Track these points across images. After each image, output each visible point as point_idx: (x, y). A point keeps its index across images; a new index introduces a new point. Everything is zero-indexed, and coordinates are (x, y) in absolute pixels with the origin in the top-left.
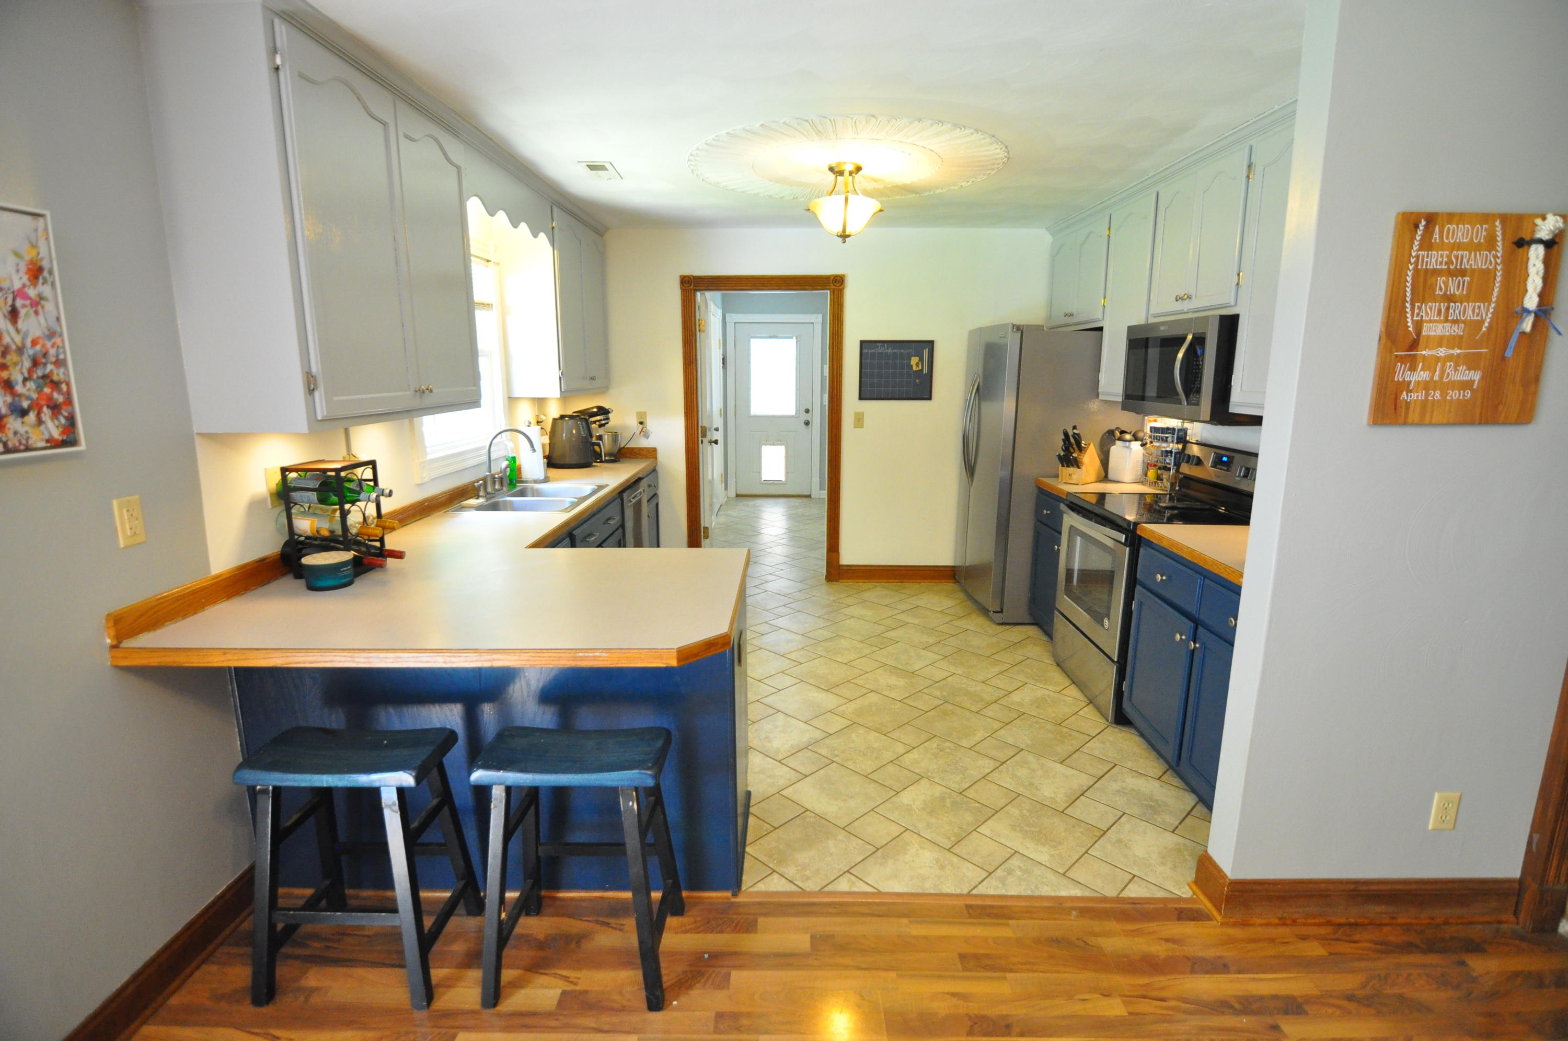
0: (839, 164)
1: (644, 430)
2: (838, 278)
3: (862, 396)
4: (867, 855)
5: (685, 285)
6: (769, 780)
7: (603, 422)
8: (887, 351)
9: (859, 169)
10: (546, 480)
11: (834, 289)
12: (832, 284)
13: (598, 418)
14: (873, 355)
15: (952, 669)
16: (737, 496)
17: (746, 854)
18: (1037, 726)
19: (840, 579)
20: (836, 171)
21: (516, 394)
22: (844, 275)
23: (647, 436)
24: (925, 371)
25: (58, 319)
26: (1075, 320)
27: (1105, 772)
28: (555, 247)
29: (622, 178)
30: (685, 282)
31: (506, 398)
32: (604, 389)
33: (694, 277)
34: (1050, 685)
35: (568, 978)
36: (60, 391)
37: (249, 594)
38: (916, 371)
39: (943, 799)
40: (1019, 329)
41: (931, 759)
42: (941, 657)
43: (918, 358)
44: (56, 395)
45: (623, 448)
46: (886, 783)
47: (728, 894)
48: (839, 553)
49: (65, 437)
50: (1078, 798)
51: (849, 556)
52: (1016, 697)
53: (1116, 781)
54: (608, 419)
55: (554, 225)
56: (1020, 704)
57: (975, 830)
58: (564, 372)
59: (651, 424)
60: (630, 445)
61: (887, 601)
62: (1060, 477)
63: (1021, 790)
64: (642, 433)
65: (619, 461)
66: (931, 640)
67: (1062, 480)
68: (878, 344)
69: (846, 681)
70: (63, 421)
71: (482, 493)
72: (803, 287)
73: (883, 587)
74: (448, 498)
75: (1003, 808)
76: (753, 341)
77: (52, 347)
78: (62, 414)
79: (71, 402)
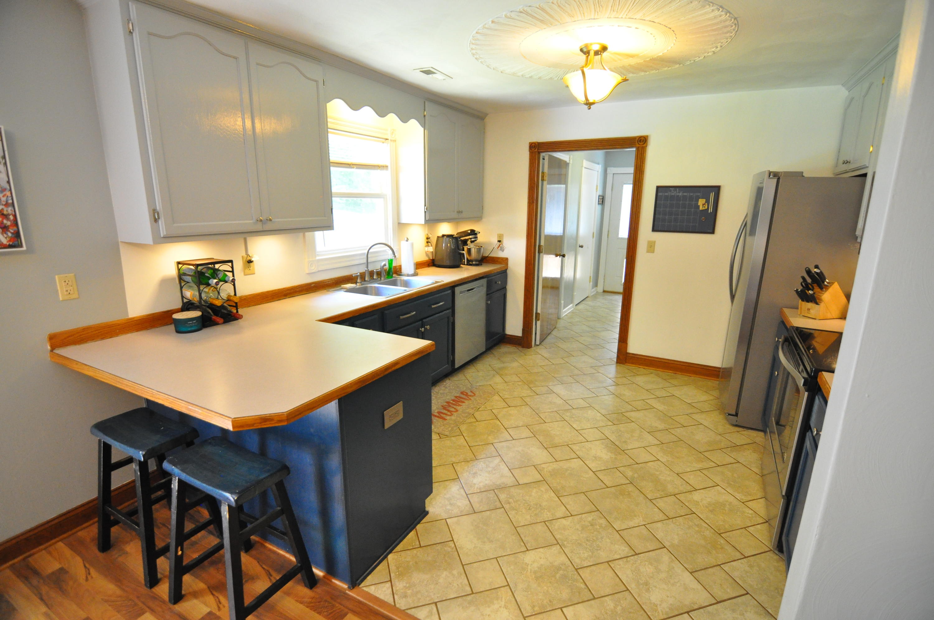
0: (586, 46)
1: (501, 246)
2: (642, 138)
3: (655, 229)
4: (460, 595)
5: (533, 149)
6: (449, 507)
7: (473, 240)
8: (678, 194)
9: (604, 49)
10: (415, 274)
11: (638, 147)
12: (637, 143)
13: (471, 237)
14: (666, 198)
15: (660, 456)
16: (604, 291)
17: (386, 559)
18: (697, 529)
19: (626, 363)
20: (585, 51)
21: (403, 221)
22: (647, 136)
23: (503, 250)
24: (711, 210)
25: (8, 182)
26: (852, 166)
27: (731, 597)
28: (426, 128)
29: (452, 78)
30: (532, 147)
31: (397, 224)
32: (478, 218)
33: (538, 143)
34: (739, 493)
35: (220, 603)
36: (8, 219)
37: (153, 330)
38: (701, 210)
39: (558, 569)
40: (776, 175)
41: (578, 529)
42: (658, 443)
43: (705, 200)
44: (5, 221)
45: (487, 257)
46: (525, 539)
47: (345, 586)
48: (627, 344)
49: (11, 243)
50: (682, 614)
51: (633, 348)
52: (696, 496)
53: (734, 611)
54: (477, 238)
55: (425, 114)
56: (697, 503)
57: (561, 608)
58: (428, 209)
59: (505, 242)
60: (491, 255)
61: (649, 387)
62: (799, 308)
63: (632, 587)
64: (499, 248)
65: (481, 265)
66: (661, 426)
67: (801, 313)
68: (671, 189)
69: (566, 444)
70: (10, 234)
71: (359, 281)
72: (614, 147)
73: (658, 375)
74: (333, 282)
75: (602, 597)
76: (625, 186)
77: (3, 196)
78: (9, 231)
79: (16, 225)
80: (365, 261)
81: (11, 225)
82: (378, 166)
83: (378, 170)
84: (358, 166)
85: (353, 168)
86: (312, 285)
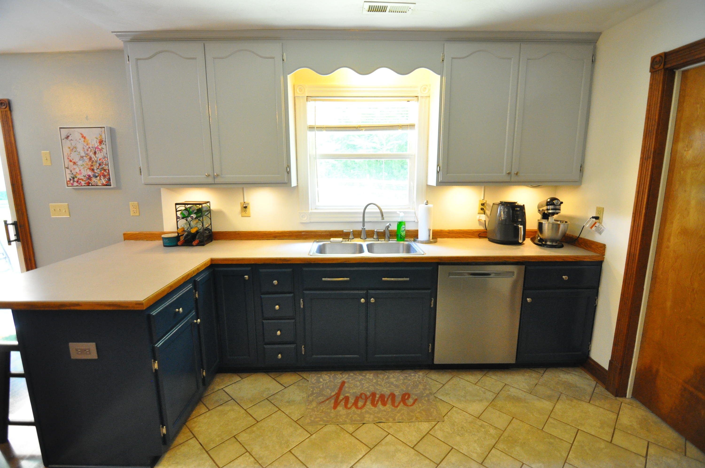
5: (656, 66)
7: (551, 212)
25: (107, 154)
28: (444, 74)
30: (656, 63)
33: (665, 53)
36: (106, 172)
45: (579, 238)
49: (107, 184)
54: (559, 209)
55: (444, 57)
59: (604, 221)
60: (584, 237)
64: (594, 228)
65: (563, 247)
71: (351, 237)
74: (327, 234)
77: (105, 161)
78: (106, 178)
79: (109, 175)
80: (361, 220)
81: (107, 175)
82: (399, 126)
83: (398, 129)
84: (366, 128)
85: (361, 130)
86: (303, 233)
